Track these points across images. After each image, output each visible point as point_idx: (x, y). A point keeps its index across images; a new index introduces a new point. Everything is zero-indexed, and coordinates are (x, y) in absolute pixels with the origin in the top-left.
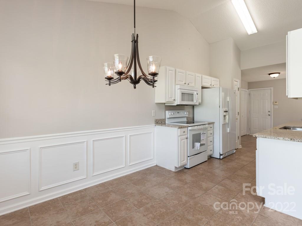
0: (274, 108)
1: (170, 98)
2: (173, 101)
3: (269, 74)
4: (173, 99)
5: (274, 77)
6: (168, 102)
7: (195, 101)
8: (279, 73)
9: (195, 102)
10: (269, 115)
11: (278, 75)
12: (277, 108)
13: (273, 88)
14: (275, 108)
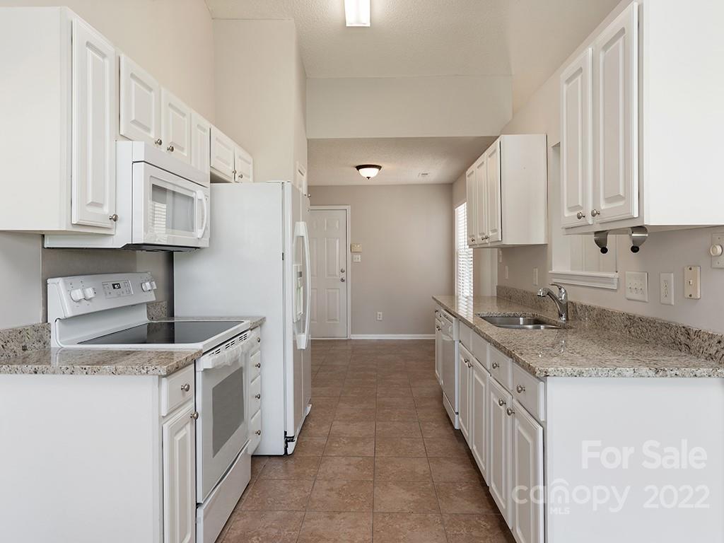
0: (352, 259)
1: (93, 204)
2: (109, 224)
3: (359, 168)
4: (107, 210)
5: (369, 178)
6: (81, 229)
7: (199, 233)
8: (379, 167)
9: (199, 236)
10: (343, 280)
11: (376, 170)
12: (359, 260)
13: (350, 206)
14: (354, 261)
